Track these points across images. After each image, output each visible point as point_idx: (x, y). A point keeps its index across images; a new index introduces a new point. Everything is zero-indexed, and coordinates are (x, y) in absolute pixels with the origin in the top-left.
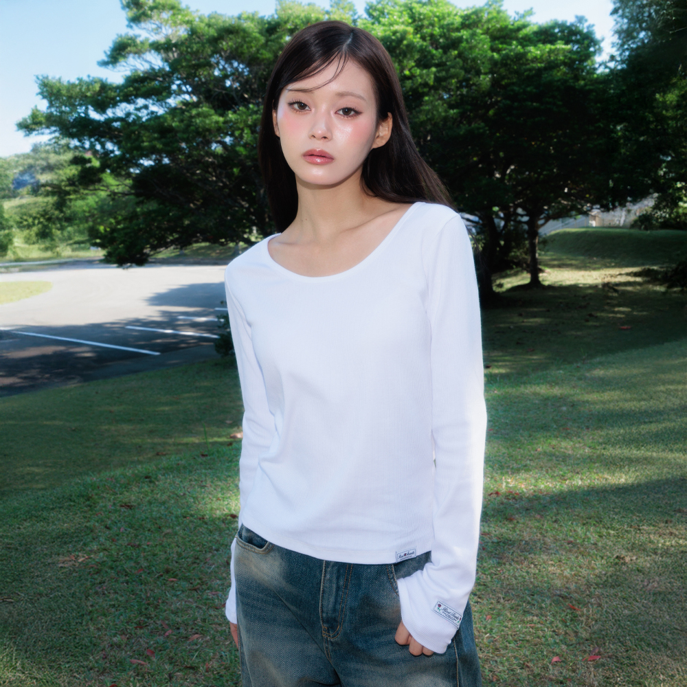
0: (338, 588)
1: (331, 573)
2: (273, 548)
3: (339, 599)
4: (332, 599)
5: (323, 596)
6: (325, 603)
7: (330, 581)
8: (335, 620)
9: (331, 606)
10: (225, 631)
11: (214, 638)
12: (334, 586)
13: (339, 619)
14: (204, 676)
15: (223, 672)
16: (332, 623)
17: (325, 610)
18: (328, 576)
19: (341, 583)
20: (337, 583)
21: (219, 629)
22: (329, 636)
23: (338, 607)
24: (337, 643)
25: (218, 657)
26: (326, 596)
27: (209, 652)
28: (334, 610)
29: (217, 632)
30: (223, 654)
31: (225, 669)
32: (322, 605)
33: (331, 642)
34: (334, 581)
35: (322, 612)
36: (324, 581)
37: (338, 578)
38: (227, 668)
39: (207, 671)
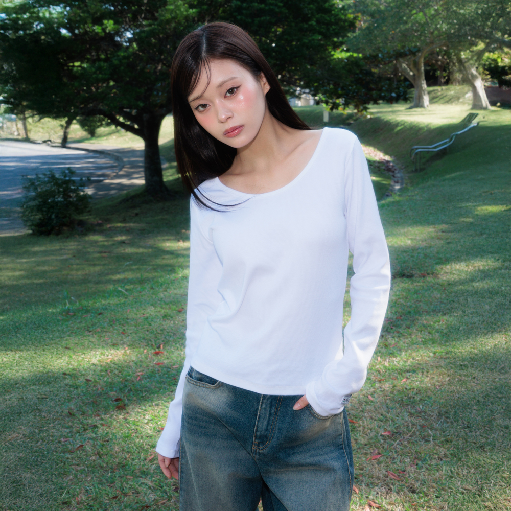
0: (270, 415)
1: (266, 404)
2: (222, 385)
3: (271, 422)
4: (266, 422)
5: (258, 420)
6: (260, 425)
7: (265, 409)
8: (266, 437)
9: (264, 427)
10: (84, 470)
11: (77, 476)
12: (268, 413)
13: (269, 437)
14: (77, 508)
15: (92, 503)
16: (263, 439)
17: (259, 429)
18: (264, 406)
19: (273, 411)
20: (270, 411)
21: (79, 468)
22: (259, 449)
23: (270, 427)
24: (264, 455)
25: (83, 491)
26: (261, 420)
27: (76, 489)
28: (267, 430)
29: (77, 471)
30: (88, 488)
31: (93, 499)
32: (257, 426)
33: (259, 453)
34: (268, 409)
35: (257, 431)
36: (261, 409)
37: (271, 408)
38: (95, 499)
39: (78, 504)
